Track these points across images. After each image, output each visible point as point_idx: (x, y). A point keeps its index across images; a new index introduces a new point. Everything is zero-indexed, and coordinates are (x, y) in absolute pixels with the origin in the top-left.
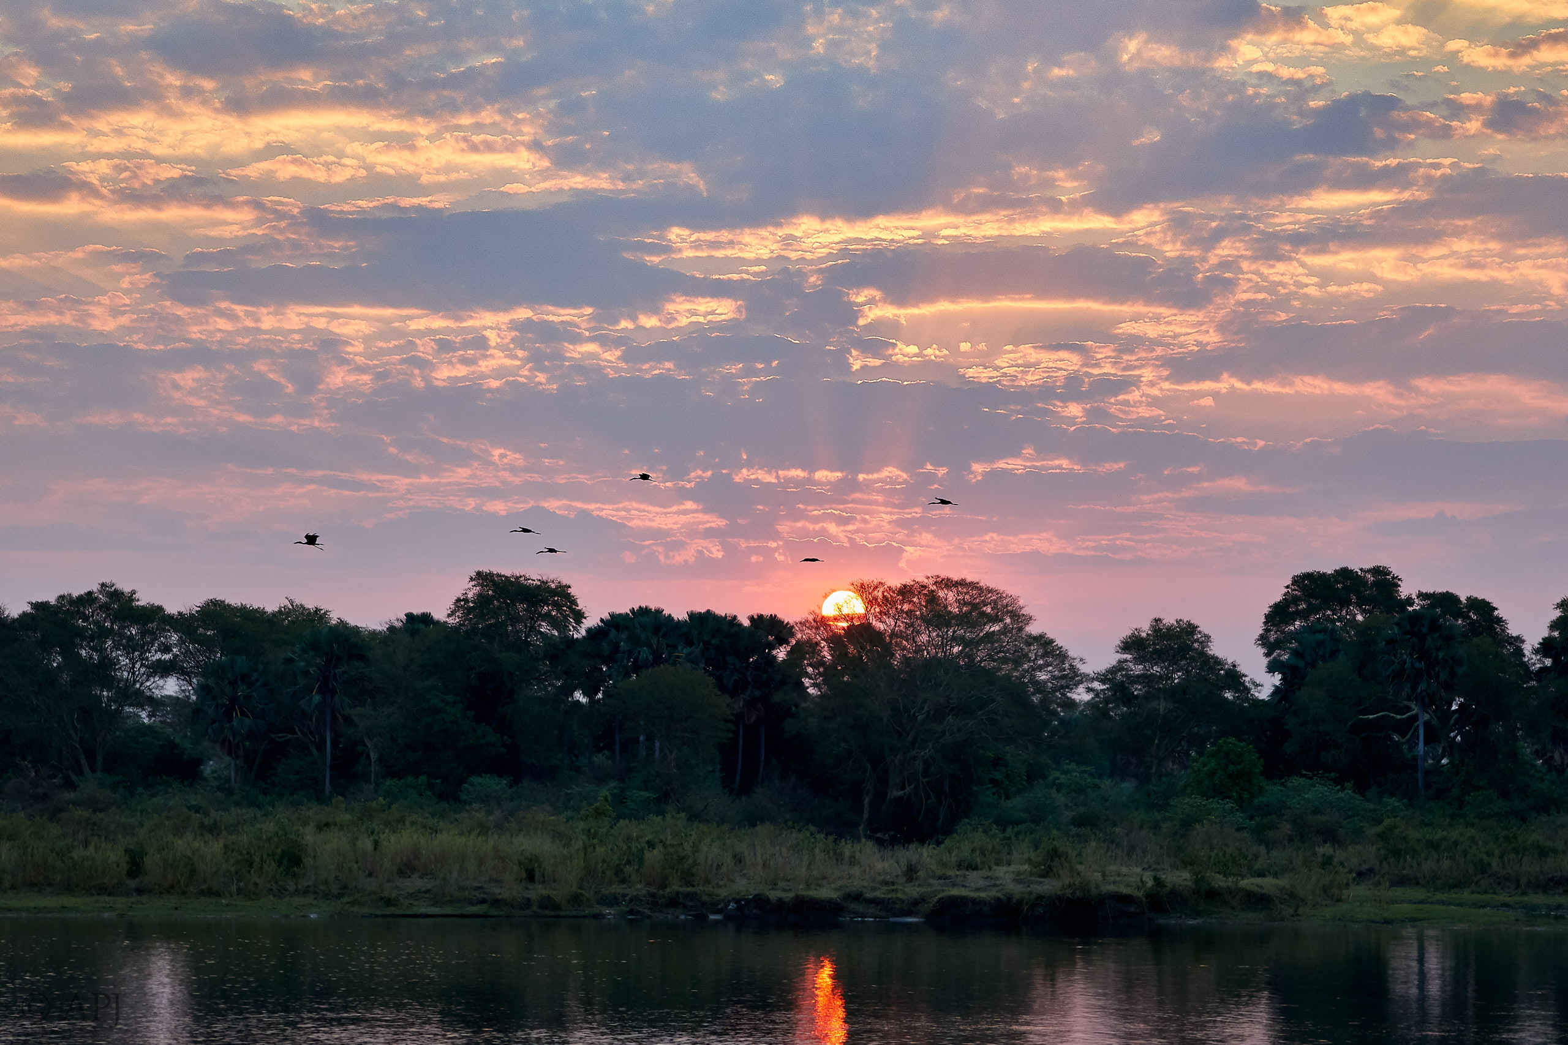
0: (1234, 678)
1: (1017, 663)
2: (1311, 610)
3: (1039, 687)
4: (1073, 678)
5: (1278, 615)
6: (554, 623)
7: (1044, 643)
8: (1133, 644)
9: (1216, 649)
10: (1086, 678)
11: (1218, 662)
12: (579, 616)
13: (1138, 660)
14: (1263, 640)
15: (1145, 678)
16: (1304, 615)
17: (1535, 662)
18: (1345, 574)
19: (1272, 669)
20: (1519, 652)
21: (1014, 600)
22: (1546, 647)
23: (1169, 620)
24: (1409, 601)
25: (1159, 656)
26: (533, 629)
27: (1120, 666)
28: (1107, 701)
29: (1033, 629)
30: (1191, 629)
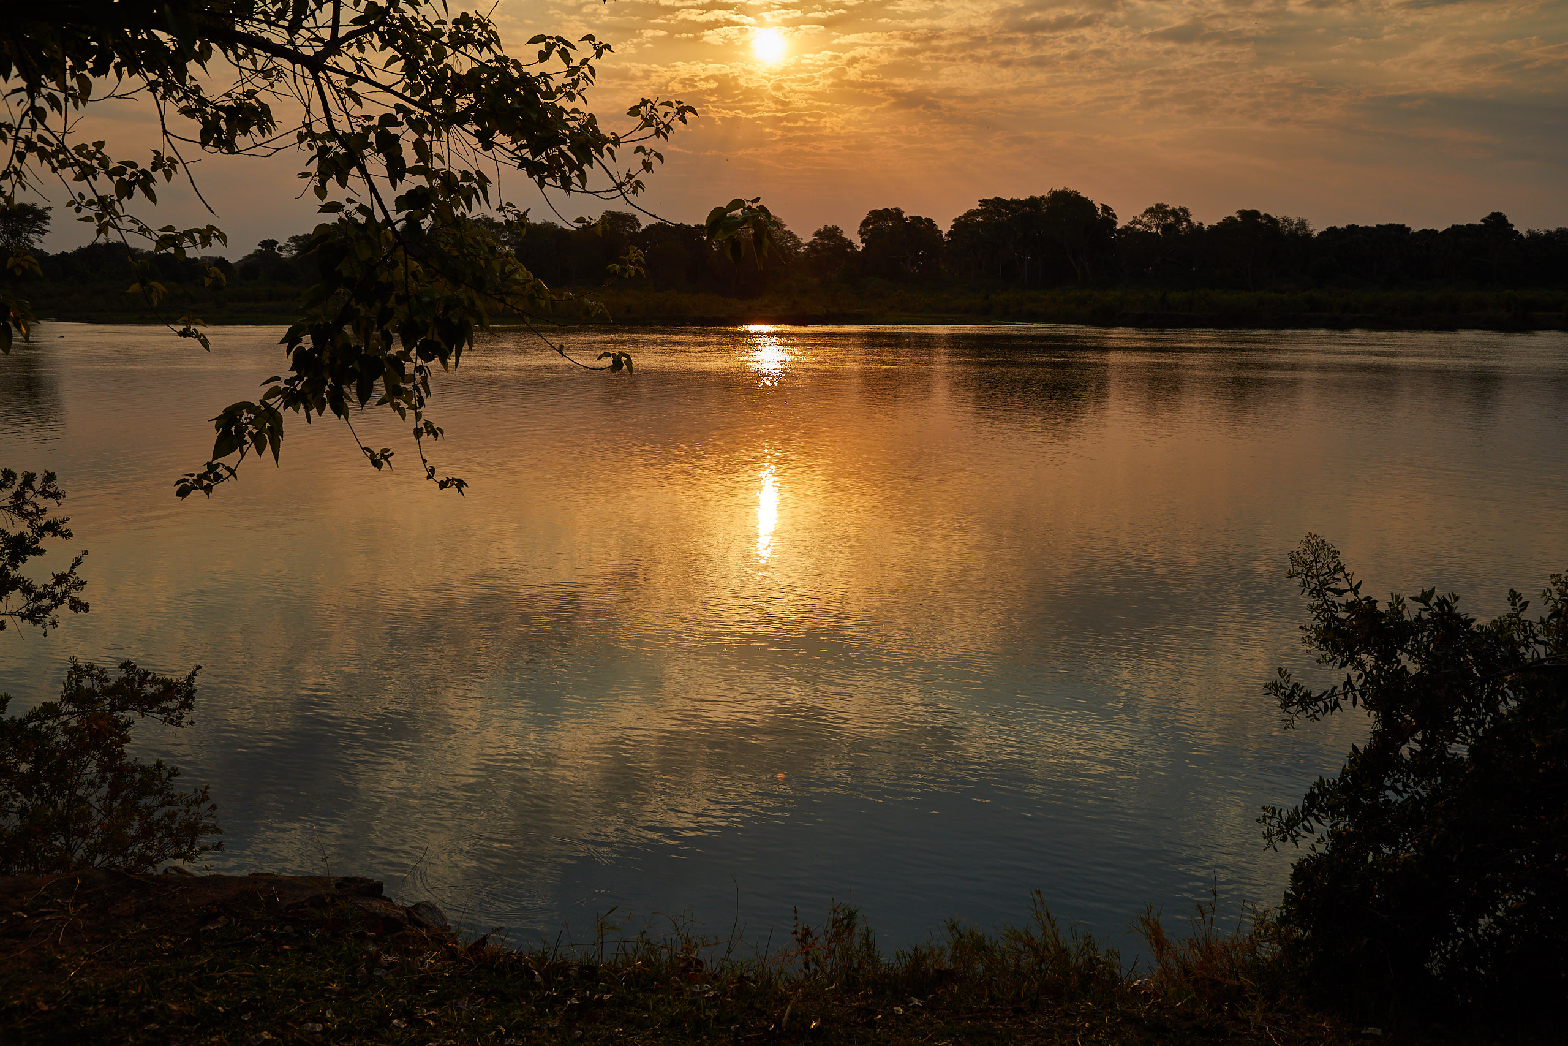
0: (850, 244)
1: (781, 240)
2: (876, 222)
3: (788, 248)
4: (799, 245)
5: (864, 224)
6: (631, 227)
7: (790, 233)
8: (818, 234)
9: (845, 235)
10: (803, 245)
11: (845, 239)
12: (639, 225)
13: (820, 239)
14: (860, 232)
15: (822, 244)
16: (872, 224)
17: (946, 239)
18: (886, 210)
19: (862, 242)
20: (941, 235)
21: (780, 219)
22: (950, 234)
23: (830, 226)
24: (907, 219)
25: (826, 238)
26: (624, 230)
27: (814, 242)
28: (810, 252)
29: (786, 229)
30: (837, 228)
